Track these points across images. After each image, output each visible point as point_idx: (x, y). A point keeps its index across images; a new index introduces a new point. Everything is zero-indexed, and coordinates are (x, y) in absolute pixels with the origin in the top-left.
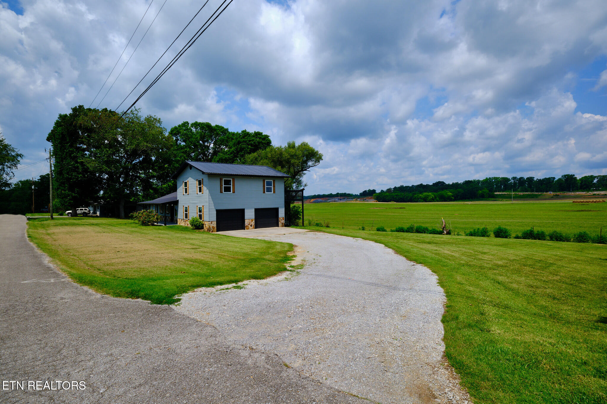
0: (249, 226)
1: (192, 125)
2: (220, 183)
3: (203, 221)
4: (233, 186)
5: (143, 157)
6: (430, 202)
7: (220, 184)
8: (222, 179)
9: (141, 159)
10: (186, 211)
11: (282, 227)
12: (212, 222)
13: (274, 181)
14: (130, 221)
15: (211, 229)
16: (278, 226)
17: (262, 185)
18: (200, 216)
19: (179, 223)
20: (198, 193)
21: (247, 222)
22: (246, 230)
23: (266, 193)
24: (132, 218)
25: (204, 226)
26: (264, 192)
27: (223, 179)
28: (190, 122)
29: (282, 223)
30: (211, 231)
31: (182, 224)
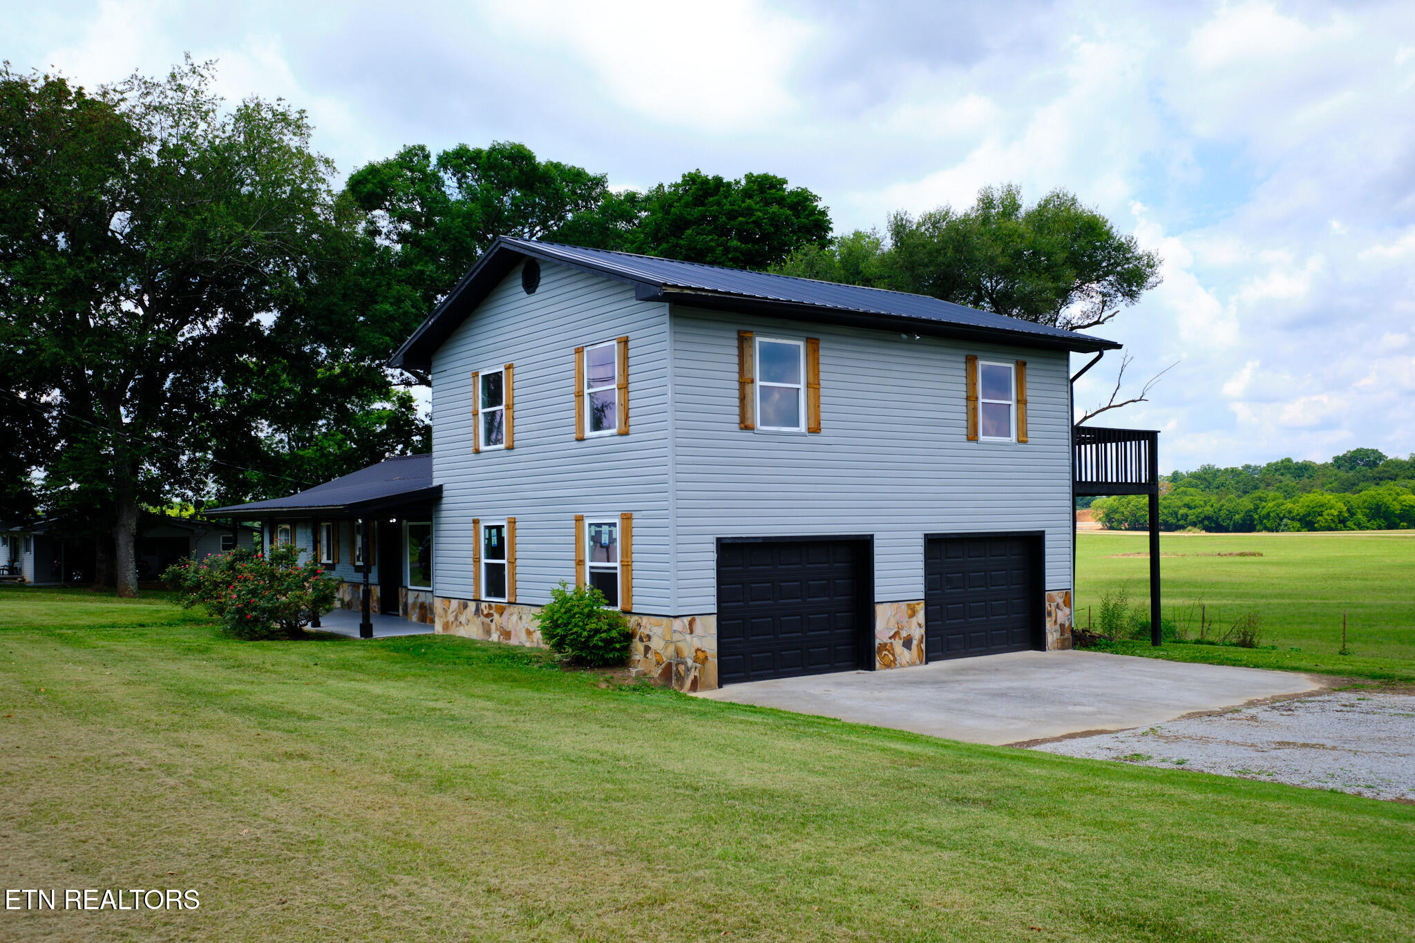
0: (898, 645)
1: (446, 160)
2: (741, 364)
3: (628, 612)
4: (808, 385)
5: (221, 316)
6: (1330, 529)
7: (741, 371)
8: (751, 340)
9: (213, 323)
10: (496, 550)
11: (1063, 647)
12: (691, 624)
13: (1021, 366)
14: (165, 608)
15: (688, 670)
16: (1037, 641)
17: (961, 390)
18: (605, 583)
19: (446, 626)
20: (588, 433)
21: (885, 622)
22: (880, 673)
23: (982, 438)
24: (175, 588)
25: (638, 646)
26: (972, 437)
27: (758, 340)
28: (435, 151)
29: (1062, 626)
30: (688, 683)
31: (462, 632)
